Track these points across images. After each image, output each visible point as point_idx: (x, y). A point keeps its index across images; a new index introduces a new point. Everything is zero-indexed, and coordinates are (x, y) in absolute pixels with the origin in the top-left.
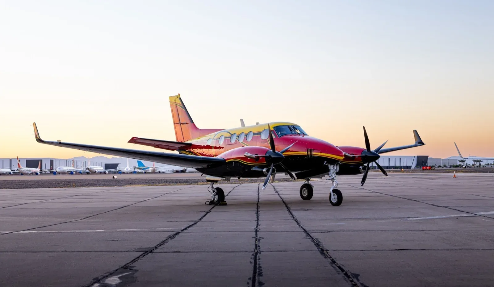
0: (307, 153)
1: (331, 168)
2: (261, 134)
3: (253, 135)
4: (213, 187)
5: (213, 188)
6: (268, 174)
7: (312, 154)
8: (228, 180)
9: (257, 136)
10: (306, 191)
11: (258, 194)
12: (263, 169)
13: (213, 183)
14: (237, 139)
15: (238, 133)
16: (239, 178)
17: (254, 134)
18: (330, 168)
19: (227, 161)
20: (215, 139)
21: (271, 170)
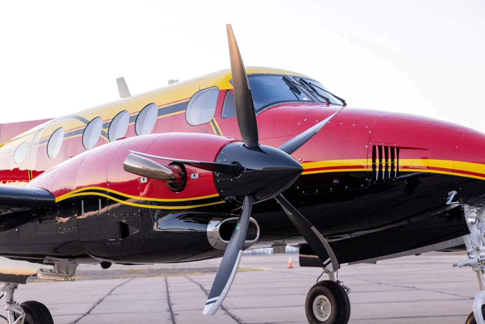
0: (374, 161)
1: (474, 220)
2: (186, 109)
3: (159, 115)
4: (11, 300)
5: (11, 302)
6: (227, 245)
7: (393, 165)
8: (67, 273)
9: (174, 116)
10: (327, 305)
11: (170, 310)
12: (207, 223)
13: (12, 284)
14: (103, 133)
15: (107, 117)
16: (106, 265)
17: (161, 112)
18: (469, 220)
19: (58, 199)
20: (35, 144)
21: (240, 229)
